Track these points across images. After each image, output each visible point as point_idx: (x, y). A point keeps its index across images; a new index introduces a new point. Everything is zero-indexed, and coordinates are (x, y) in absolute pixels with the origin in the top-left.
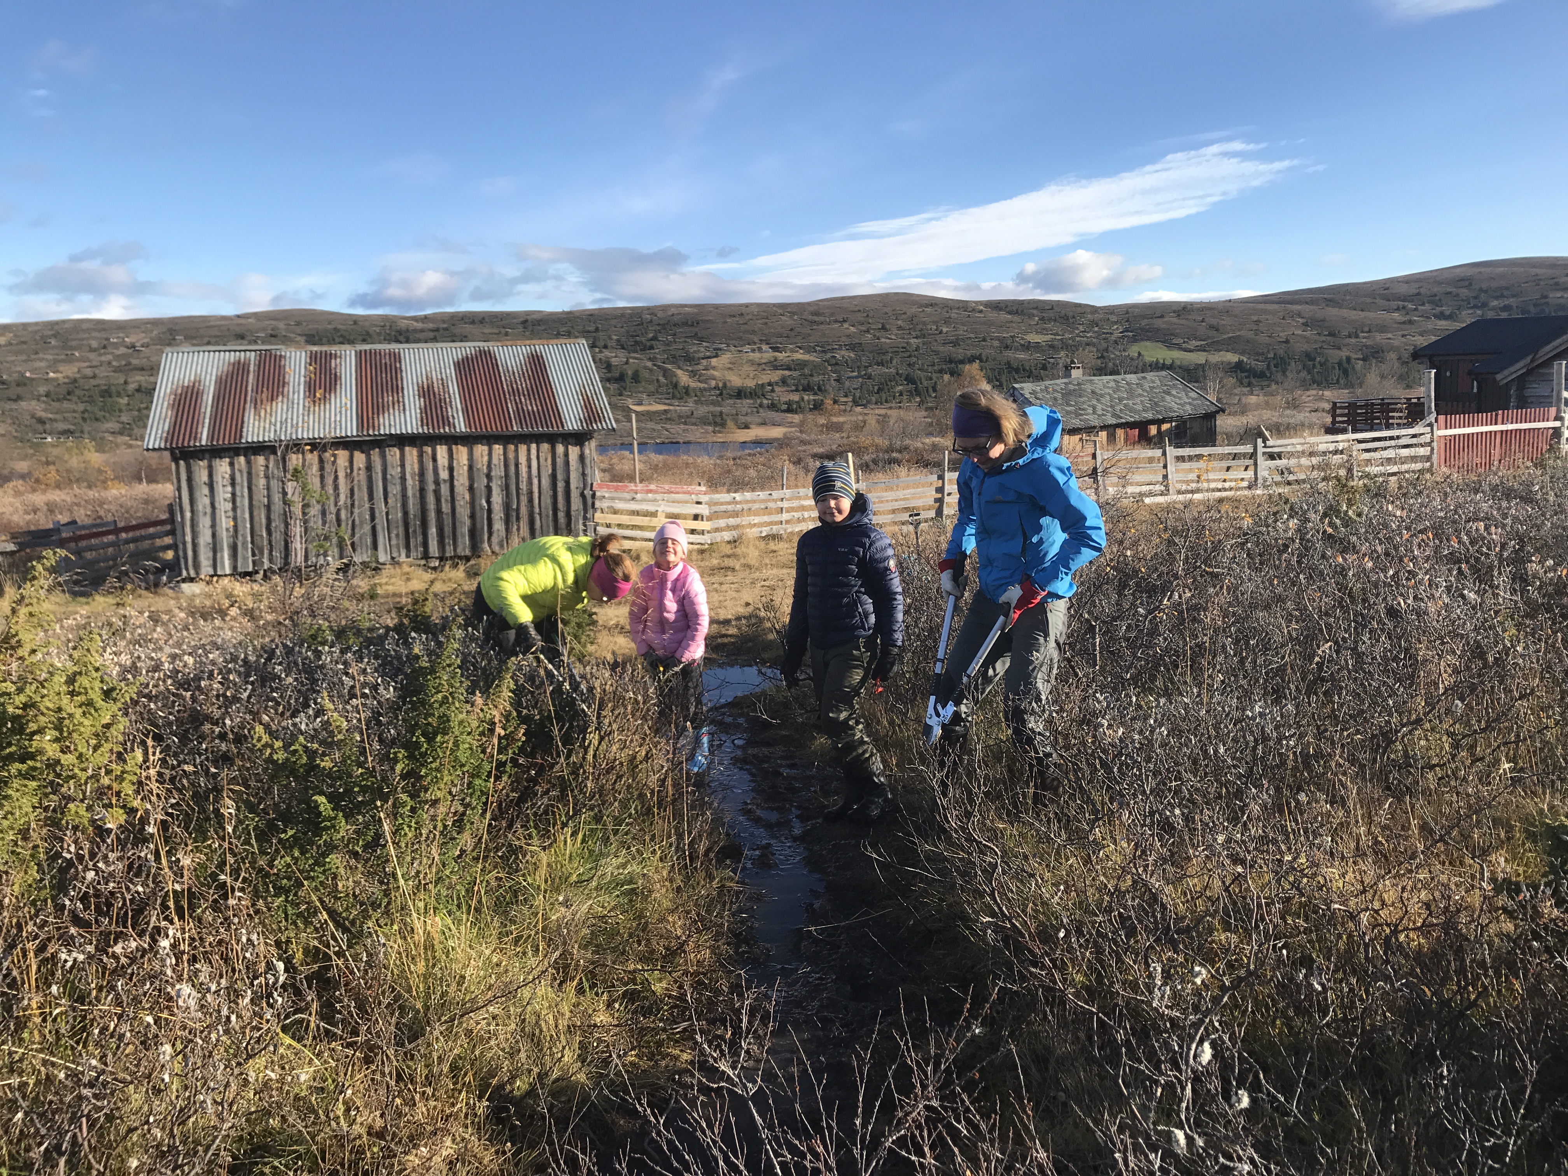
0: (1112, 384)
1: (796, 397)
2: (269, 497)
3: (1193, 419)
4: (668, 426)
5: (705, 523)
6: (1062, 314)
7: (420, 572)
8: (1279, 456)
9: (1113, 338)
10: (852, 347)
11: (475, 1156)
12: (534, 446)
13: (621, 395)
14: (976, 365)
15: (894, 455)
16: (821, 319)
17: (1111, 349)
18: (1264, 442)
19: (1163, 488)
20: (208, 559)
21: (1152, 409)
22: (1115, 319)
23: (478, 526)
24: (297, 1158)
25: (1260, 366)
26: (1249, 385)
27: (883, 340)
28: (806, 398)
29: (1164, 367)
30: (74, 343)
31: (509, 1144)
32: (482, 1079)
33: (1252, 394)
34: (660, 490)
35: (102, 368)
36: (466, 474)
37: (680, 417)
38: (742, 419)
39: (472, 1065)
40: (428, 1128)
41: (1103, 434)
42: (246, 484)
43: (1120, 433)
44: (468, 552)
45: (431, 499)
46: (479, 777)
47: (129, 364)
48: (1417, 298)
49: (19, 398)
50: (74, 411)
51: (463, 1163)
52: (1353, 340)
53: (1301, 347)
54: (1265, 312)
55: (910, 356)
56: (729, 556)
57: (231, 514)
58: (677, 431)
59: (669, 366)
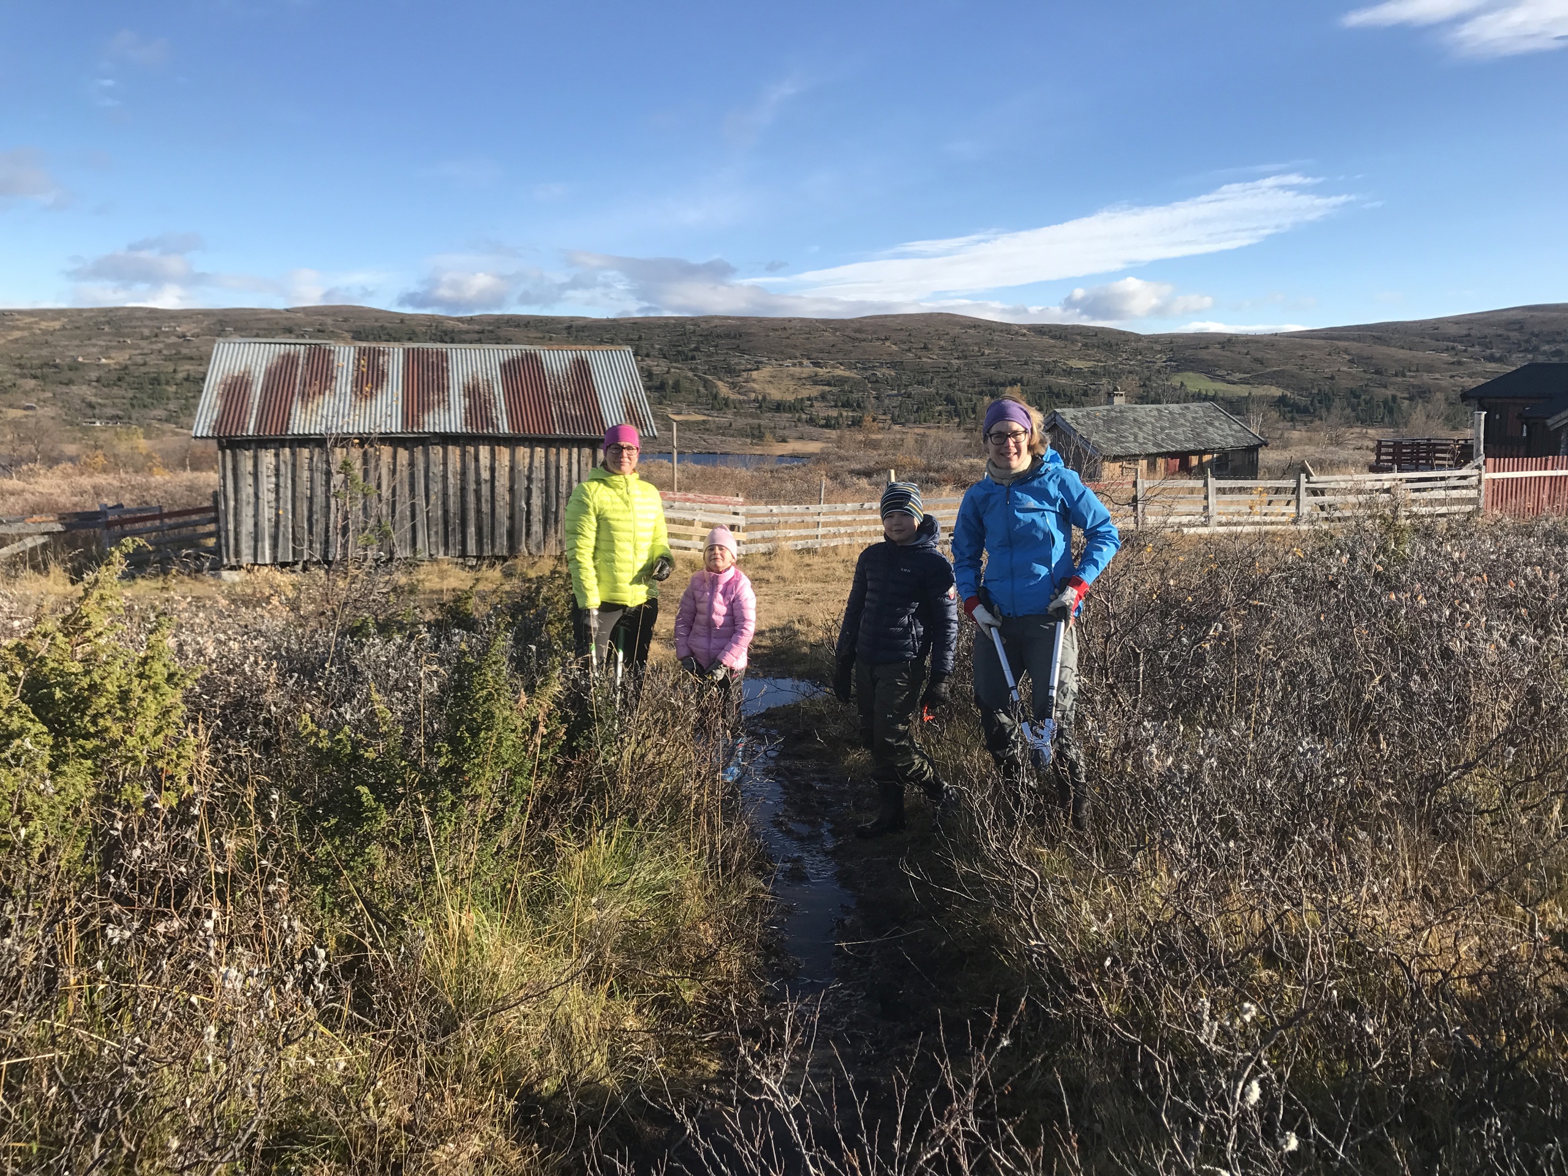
0: (1155, 413)
1: (834, 413)
2: (312, 489)
3: (1235, 451)
4: (706, 437)
5: (741, 533)
6: (1106, 341)
7: (457, 571)
8: (1323, 492)
9: (1156, 367)
10: (893, 365)
11: (502, 1155)
12: (575, 450)
13: (660, 403)
14: (1017, 388)
15: (932, 474)
16: (864, 336)
17: (1153, 378)
18: (1307, 477)
19: (1203, 519)
20: (249, 547)
21: (1194, 439)
22: (1158, 348)
23: (517, 526)
24: (326, 1147)
25: (1304, 401)
26: (1292, 420)
27: (924, 360)
28: (845, 414)
29: (1206, 398)
30: (127, 330)
31: (536, 1145)
32: (511, 1078)
33: (1295, 429)
34: (698, 499)
35: (153, 356)
36: (507, 475)
37: (719, 428)
38: (781, 433)
39: (502, 1064)
40: (456, 1124)
41: (1143, 464)
42: (289, 475)
43: (1161, 462)
44: (505, 553)
45: (471, 498)
46: (521, 775)
47: (178, 353)
48: (1467, 339)
49: (70, 383)
50: (124, 398)
51: (490, 1163)
52: (1400, 379)
53: (1345, 383)
54: (1312, 347)
55: (950, 377)
56: (763, 568)
57: (273, 504)
58: (716, 442)
59: (710, 378)
